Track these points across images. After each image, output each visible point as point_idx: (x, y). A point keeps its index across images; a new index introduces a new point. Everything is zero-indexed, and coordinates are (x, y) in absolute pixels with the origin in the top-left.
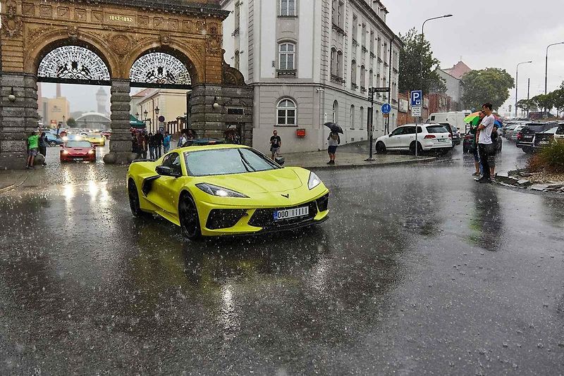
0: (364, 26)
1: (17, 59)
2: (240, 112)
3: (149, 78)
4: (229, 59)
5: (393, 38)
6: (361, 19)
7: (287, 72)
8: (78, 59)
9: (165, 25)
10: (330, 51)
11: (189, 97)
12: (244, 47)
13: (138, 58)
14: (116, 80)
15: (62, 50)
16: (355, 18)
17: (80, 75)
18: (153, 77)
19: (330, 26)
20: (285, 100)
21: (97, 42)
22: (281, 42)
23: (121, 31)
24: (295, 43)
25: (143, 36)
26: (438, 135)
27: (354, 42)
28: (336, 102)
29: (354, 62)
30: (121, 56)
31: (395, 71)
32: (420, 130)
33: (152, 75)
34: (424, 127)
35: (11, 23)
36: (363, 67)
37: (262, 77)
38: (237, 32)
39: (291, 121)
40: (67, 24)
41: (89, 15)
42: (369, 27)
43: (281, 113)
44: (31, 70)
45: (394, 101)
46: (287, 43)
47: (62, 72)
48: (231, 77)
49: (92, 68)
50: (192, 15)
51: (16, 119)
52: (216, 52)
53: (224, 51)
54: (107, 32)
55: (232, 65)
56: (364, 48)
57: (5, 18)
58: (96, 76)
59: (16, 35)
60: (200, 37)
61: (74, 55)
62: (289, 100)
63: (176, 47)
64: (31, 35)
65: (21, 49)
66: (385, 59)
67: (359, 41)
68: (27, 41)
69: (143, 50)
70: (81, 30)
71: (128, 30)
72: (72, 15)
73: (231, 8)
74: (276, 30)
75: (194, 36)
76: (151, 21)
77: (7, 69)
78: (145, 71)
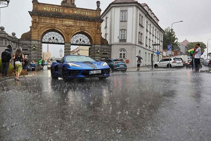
0: (150, 25)
1: (36, 36)
2: (107, 54)
4: (103, 36)
5: (161, 30)
6: (149, 22)
7: (123, 40)
8: (55, 36)
9: (83, 25)
10: (138, 33)
11: (90, 49)
12: (108, 32)
13: (73, 36)
14: (66, 42)
15: (50, 33)
16: (147, 22)
17: (55, 41)
19: (138, 24)
20: (122, 50)
21: (61, 30)
22: (121, 30)
23: (69, 27)
24: (126, 30)
25: (75, 28)
27: (147, 30)
28: (140, 51)
29: (146, 37)
30: (68, 35)
31: (161, 41)
33: (78, 41)
35: (35, 24)
36: (150, 39)
37: (114, 42)
38: (106, 27)
39: (124, 57)
40: (52, 24)
41: (58, 22)
42: (152, 25)
43: (121, 54)
44: (40, 39)
45: (161, 52)
46: (123, 30)
47: (50, 40)
48: (104, 42)
49: (59, 39)
50: (91, 21)
51: (35, 55)
52: (99, 34)
53: (101, 33)
54: (64, 27)
55: (104, 38)
56: (150, 33)
57: (33, 22)
58: (60, 42)
59: (36, 28)
60: (94, 28)
61: (54, 34)
62: (124, 50)
63: (86, 32)
64: (41, 28)
65: (37, 32)
66: (158, 37)
67: (149, 30)
68: (39, 30)
69: (75, 33)
70: (56, 26)
71: (71, 26)
72: (53, 22)
73: (104, 19)
74: (120, 26)
75: (92, 28)
76: (78, 23)
77: (33, 39)
78: (76, 40)
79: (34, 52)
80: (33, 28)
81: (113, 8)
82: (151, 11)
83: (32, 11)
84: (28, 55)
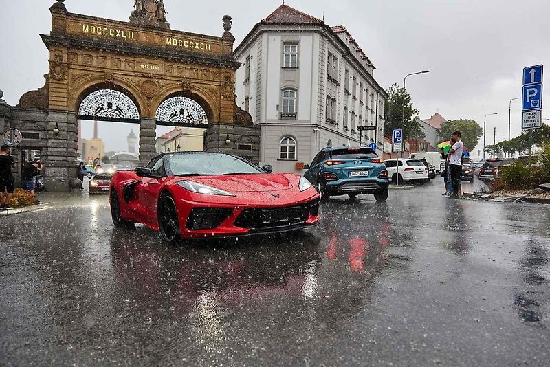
0: (354, 79)
1: (62, 99)
2: (248, 148)
3: (172, 117)
4: (240, 102)
5: (379, 90)
6: (352, 72)
7: (289, 115)
8: (113, 101)
9: (187, 74)
10: (325, 97)
11: (206, 134)
12: (253, 93)
13: (163, 101)
14: (144, 118)
15: (100, 93)
16: (347, 71)
17: (114, 114)
18: (175, 117)
19: (326, 76)
20: (287, 139)
21: (129, 86)
22: (285, 90)
23: (150, 77)
24: (296, 90)
25: (168, 82)
26: (416, 168)
27: (347, 92)
28: (330, 140)
29: (346, 108)
30: (149, 99)
31: (381, 118)
32: (401, 163)
33: (175, 115)
34: (404, 161)
35: (58, 69)
36: (353, 113)
37: (268, 118)
38: (247, 81)
39: (292, 156)
40: (105, 70)
41: (123, 64)
42: (359, 79)
43: (284, 149)
44: (72, 109)
45: (380, 144)
46: (289, 90)
47: (99, 111)
48: (241, 118)
49: (124, 108)
50: (209, 65)
51: (59, 149)
52: (229, 97)
53: (236, 96)
54: (138, 79)
55: (243, 108)
56: (354, 97)
57: (53, 64)
58: (127, 115)
59: (62, 79)
60: (215, 83)
61: (110, 97)
62: (290, 138)
63: (196, 92)
64: (74, 79)
65: (65, 91)
66: (372, 107)
67: (350, 91)
68: (70, 84)
69: (168, 94)
70: (116, 75)
71: (156, 76)
72: (109, 64)
73: (243, 60)
74: (280, 79)
75: (211, 83)
76: (175, 70)
77: (54, 107)
78: (169, 112)
79: (57, 141)
80: (55, 78)
81: (265, 36)
82: (357, 45)
83: (49, 34)
84: (40, 148)
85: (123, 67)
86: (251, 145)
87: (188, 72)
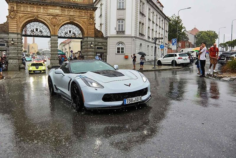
0: (153, 13)
1: (14, 28)
3: (66, 35)
4: (97, 27)
5: (166, 18)
6: (152, 10)
7: (121, 32)
9: (72, 14)
10: (139, 23)
11: (81, 42)
12: (103, 22)
13: (61, 27)
14: (53, 35)
15: (32, 24)
16: (149, 9)
17: (39, 34)
19: (139, 13)
20: (120, 44)
21: (45, 20)
22: (119, 20)
23: (55, 16)
24: (124, 20)
25: (63, 18)
27: (149, 19)
28: (141, 44)
29: (149, 28)
30: (54, 26)
31: (166, 31)
33: (67, 33)
34: (178, 54)
35: (12, 13)
36: (153, 30)
37: (111, 34)
38: (101, 15)
39: (122, 52)
40: (34, 13)
41: (42, 10)
42: (155, 13)
43: (118, 49)
44: (19, 32)
45: (166, 44)
46: (121, 20)
47: (32, 33)
48: (98, 34)
49: (43, 31)
50: (82, 9)
51: (14, 51)
52: (92, 24)
53: (95, 24)
54: (49, 17)
55: (99, 29)
56: (153, 22)
57: (10, 11)
58: (45, 34)
59: (14, 18)
60: (86, 18)
61: (37, 26)
62: (122, 43)
63: (76, 22)
64: (20, 18)
65: (16, 23)
66: (162, 26)
67: (151, 19)
68: (18, 20)
69: (63, 23)
70: (39, 15)
71: (57, 15)
72: (35, 10)
73: (98, 6)
74: (117, 15)
75: (83, 18)
76: (66, 12)
77: (11, 31)
78: (64, 32)
79: (13, 47)
80: (11, 17)
84: (6, 51)
85: (42, 12)
86: (103, 47)
87: (72, 12)
